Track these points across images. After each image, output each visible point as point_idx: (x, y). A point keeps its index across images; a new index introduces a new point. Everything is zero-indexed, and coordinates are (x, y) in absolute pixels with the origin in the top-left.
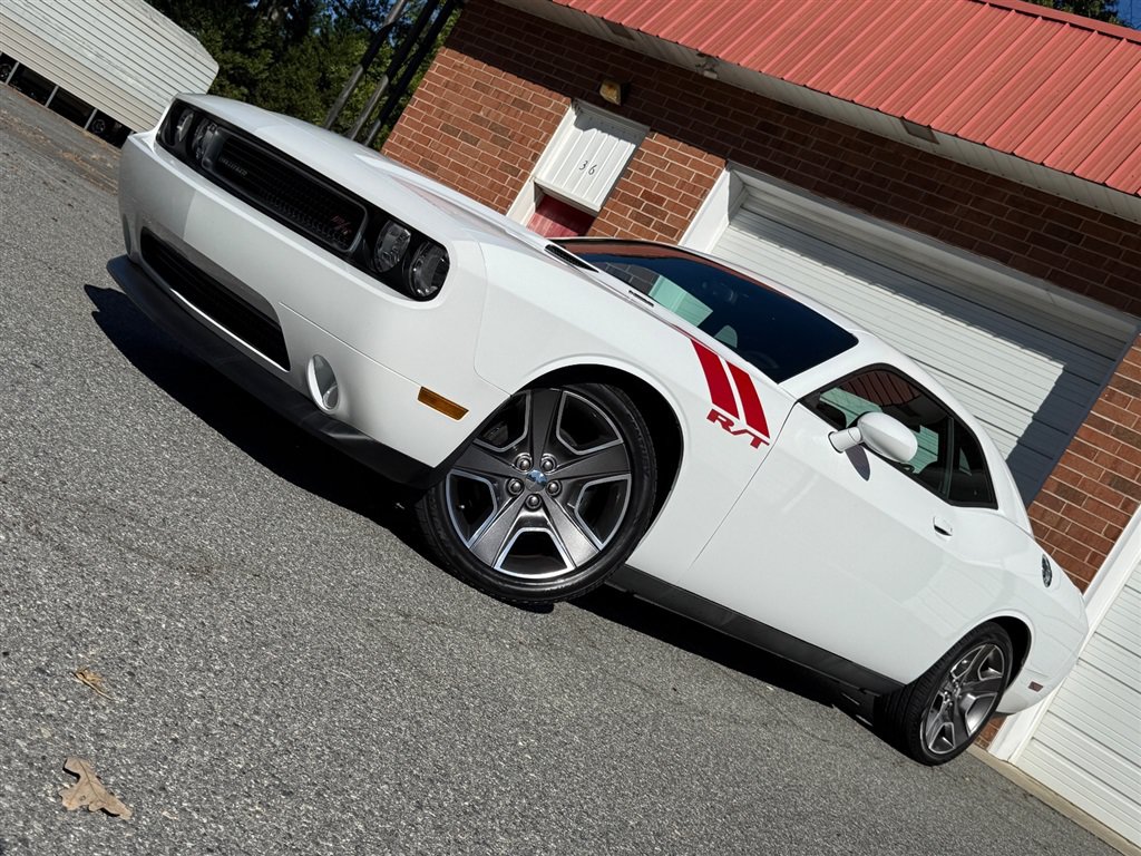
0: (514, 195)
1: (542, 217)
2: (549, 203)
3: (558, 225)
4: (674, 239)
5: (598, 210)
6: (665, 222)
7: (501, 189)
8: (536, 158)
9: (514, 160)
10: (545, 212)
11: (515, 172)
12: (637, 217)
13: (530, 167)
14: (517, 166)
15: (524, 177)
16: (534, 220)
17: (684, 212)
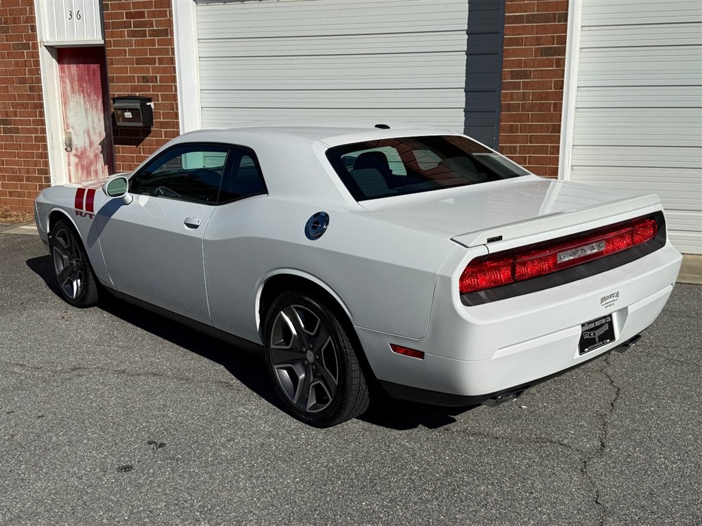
0: (37, 63)
1: (66, 66)
2: (64, 54)
3: (81, 65)
4: (169, 37)
5: (102, 42)
6: (155, 28)
7: (25, 64)
8: (33, 28)
9: (19, 38)
10: (66, 61)
11: (26, 46)
12: (133, 34)
13: (34, 37)
14: (24, 41)
15: (35, 46)
16: (62, 70)
17: (163, 14)
